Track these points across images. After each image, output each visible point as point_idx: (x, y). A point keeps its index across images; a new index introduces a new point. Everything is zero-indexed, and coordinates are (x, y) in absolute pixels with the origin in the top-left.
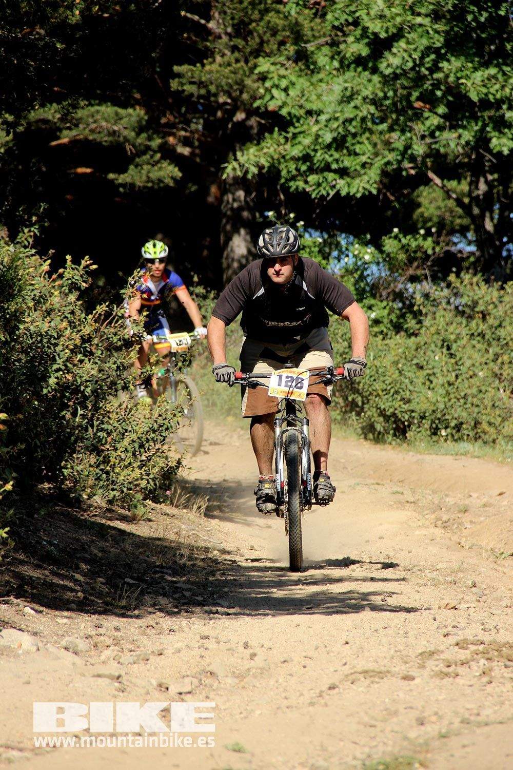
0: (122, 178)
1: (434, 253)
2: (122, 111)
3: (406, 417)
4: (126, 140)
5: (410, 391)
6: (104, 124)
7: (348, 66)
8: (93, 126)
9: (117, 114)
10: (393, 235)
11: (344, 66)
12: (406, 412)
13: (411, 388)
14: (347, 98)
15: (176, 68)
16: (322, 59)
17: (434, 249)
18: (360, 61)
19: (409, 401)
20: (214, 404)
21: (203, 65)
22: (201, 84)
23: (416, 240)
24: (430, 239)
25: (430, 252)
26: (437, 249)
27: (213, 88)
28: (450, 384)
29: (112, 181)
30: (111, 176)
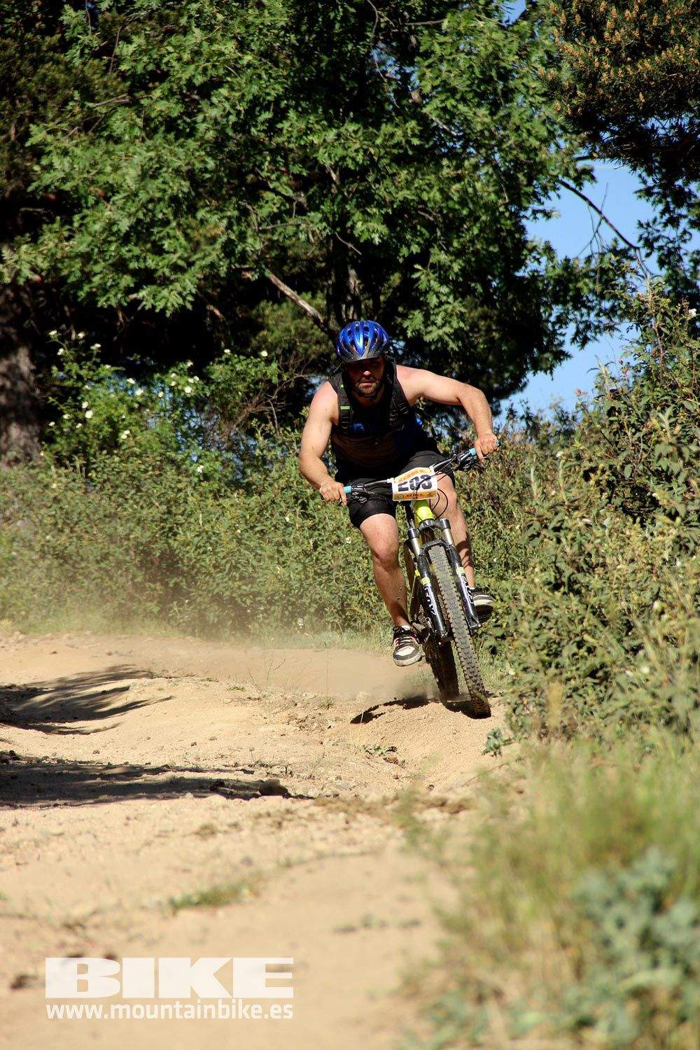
1: (280, 383)
3: (248, 602)
5: (253, 567)
7: (155, 130)
10: (224, 358)
11: (149, 131)
12: (247, 595)
13: (255, 563)
14: (152, 172)
16: (118, 124)
17: (280, 376)
18: (170, 124)
19: (252, 580)
23: (256, 366)
24: (274, 365)
25: (275, 380)
26: (285, 377)
28: (307, 554)
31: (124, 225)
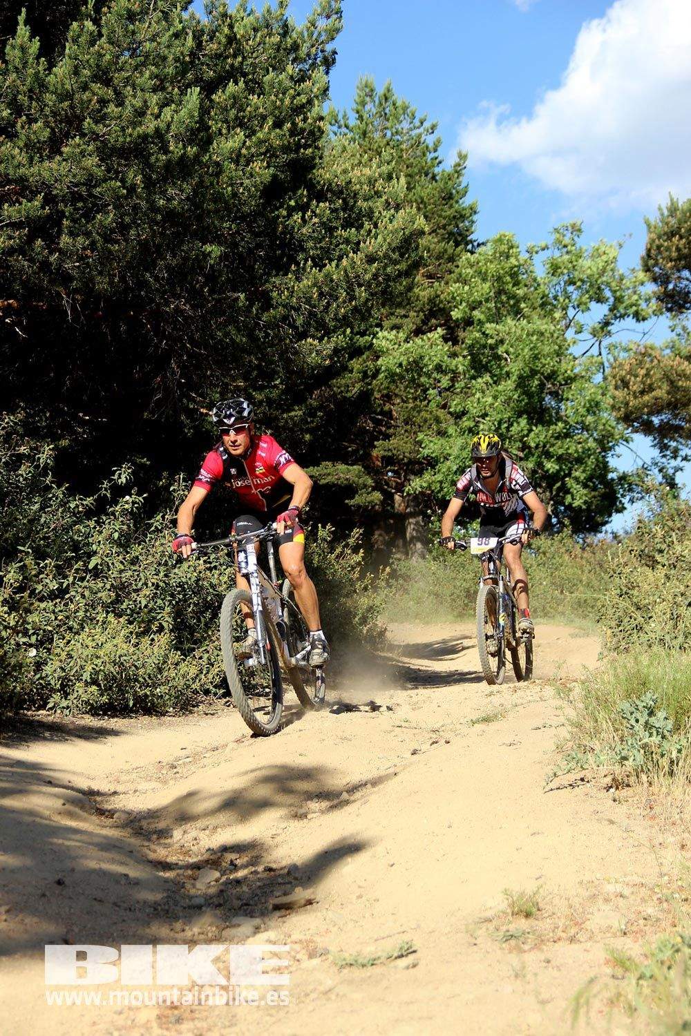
0: (352, 502)
2: (351, 468)
4: (354, 482)
6: (342, 475)
8: (336, 477)
9: (348, 469)
11: (462, 433)
14: (463, 448)
15: (376, 443)
16: (451, 430)
18: (470, 430)
20: (408, 614)
21: (389, 441)
22: (390, 450)
27: (395, 452)
29: (347, 504)
30: (347, 501)
31: (455, 468)
